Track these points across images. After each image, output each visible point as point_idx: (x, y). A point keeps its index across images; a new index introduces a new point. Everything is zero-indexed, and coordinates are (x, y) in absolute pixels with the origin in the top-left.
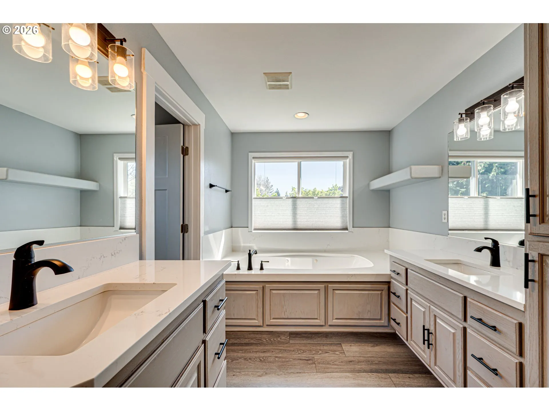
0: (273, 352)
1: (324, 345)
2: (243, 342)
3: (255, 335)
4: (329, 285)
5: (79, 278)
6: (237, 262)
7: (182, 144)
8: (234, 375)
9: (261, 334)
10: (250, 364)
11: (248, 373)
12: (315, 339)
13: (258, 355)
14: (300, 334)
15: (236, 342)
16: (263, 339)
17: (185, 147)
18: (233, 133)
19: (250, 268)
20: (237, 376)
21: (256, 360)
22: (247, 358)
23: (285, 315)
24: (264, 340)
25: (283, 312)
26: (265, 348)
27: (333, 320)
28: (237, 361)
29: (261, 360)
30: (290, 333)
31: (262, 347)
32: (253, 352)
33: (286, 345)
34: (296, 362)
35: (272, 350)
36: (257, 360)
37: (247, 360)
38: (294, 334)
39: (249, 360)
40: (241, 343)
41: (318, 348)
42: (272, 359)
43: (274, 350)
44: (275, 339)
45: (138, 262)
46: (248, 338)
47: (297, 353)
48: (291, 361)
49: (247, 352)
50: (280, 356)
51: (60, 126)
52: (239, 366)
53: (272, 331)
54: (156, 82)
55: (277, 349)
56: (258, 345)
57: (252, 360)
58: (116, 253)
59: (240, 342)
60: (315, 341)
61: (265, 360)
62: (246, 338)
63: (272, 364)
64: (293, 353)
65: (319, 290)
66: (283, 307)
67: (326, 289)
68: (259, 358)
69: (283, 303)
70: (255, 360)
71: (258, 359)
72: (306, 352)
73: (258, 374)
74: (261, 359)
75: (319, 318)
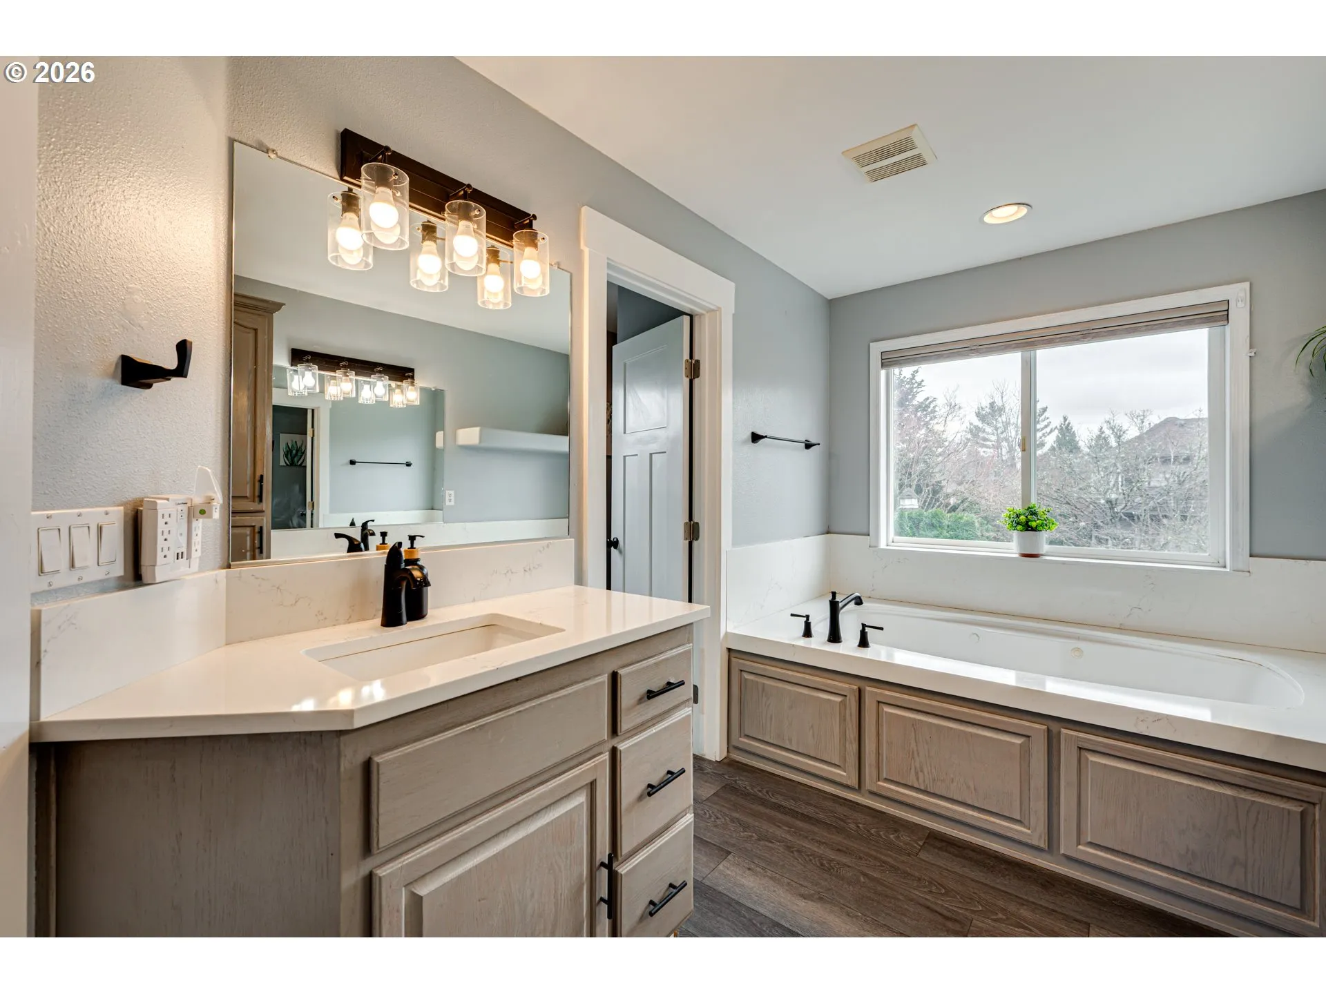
0: (861, 858)
1: (1023, 905)
2: (800, 811)
3: (837, 806)
4: (1064, 731)
5: (474, 600)
6: (805, 619)
7: (686, 356)
8: (749, 869)
9: (851, 809)
10: (794, 861)
11: (780, 877)
12: (1004, 876)
13: (820, 850)
14: (959, 847)
15: (785, 804)
16: (850, 821)
17: (693, 362)
18: (831, 300)
19: (834, 636)
20: (755, 873)
21: (811, 860)
22: (793, 848)
23: (918, 779)
24: (852, 826)
25: (913, 770)
26: (845, 842)
27: (1079, 843)
28: (770, 845)
29: (822, 864)
30: (929, 834)
31: (840, 839)
32: (812, 839)
33: (905, 858)
34: (912, 909)
35: (862, 855)
36: (813, 861)
37: (792, 852)
38: (942, 841)
39: (795, 853)
40: (794, 811)
41: (1001, 903)
42: (849, 874)
43: (866, 857)
44: (881, 833)
45: (572, 588)
46: (816, 806)
47: (925, 890)
48: (899, 900)
49: (800, 835)
50: (875, 875)
51: (545, 348)
52: (768, 856)
53: (885, 813)
54: (610, 257)
55: (876, 858)
56: (834, 830)
57: (803, 856)
58: (532, 568)
59: (793, 807)
60: (998, 881)
61: (833, 869)
62: (810, 804)
63: (846, 886)
64: (915, 884)
65: (1029, 737)
66: (913, 758)
67: (1052, 741)
68: (820, 857)
69: (913, 744)
70: (807, 859)
71: (817, 859)
72: (955, 897)
73: (803, 890)
74: (825, 862)
75: (1026, 822)
